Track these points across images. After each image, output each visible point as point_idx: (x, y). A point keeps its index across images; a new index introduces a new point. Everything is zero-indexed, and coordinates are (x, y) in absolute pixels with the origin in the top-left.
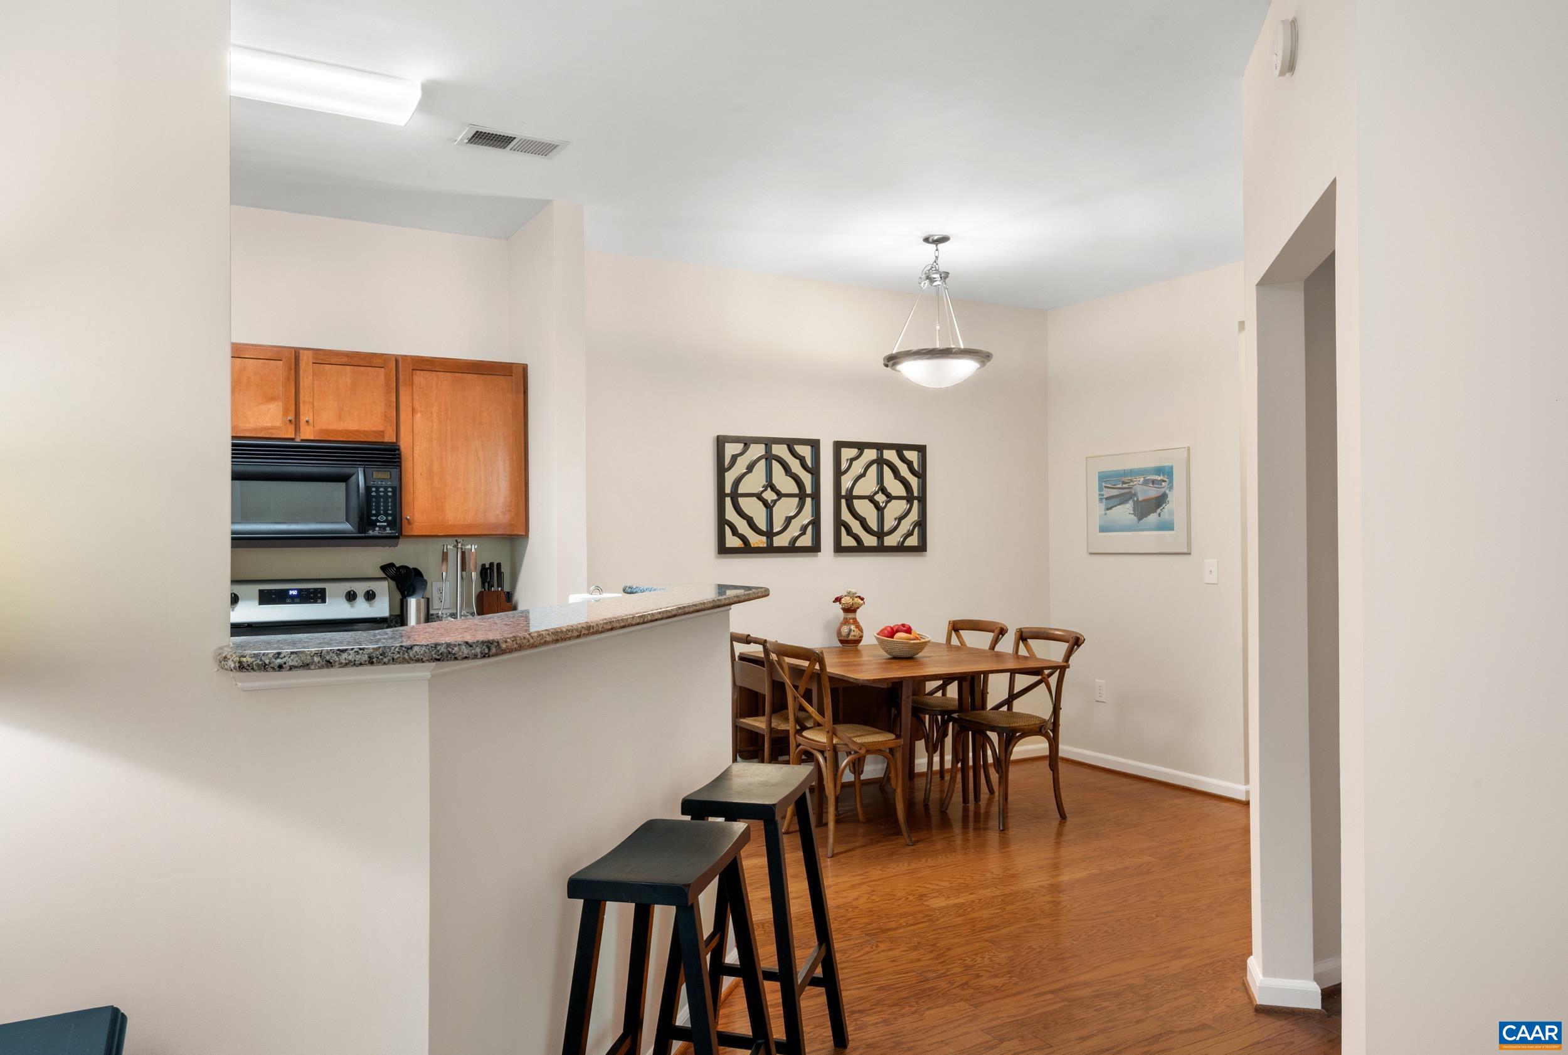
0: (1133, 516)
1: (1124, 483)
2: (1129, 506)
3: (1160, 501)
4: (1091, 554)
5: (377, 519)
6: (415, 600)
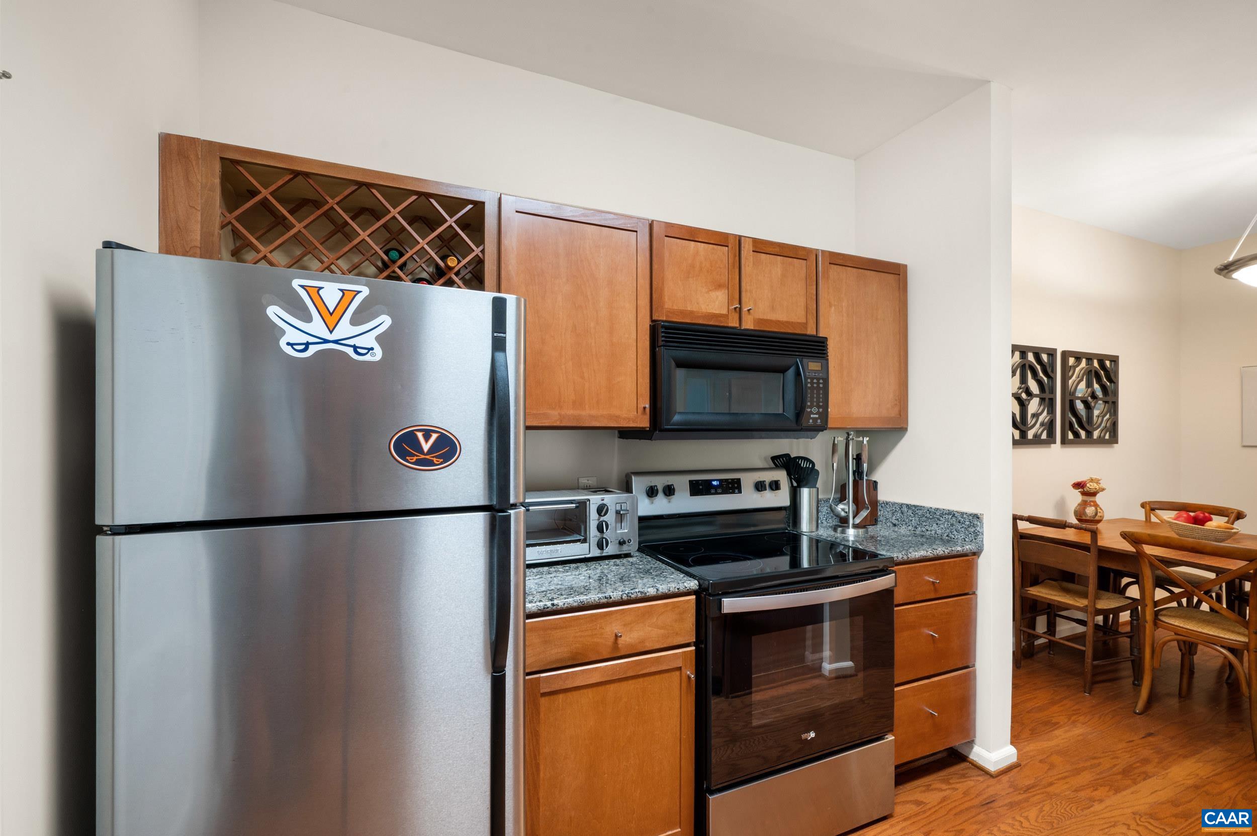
4: (1244, 446)
5: (811, 411)
6: (808, 489)
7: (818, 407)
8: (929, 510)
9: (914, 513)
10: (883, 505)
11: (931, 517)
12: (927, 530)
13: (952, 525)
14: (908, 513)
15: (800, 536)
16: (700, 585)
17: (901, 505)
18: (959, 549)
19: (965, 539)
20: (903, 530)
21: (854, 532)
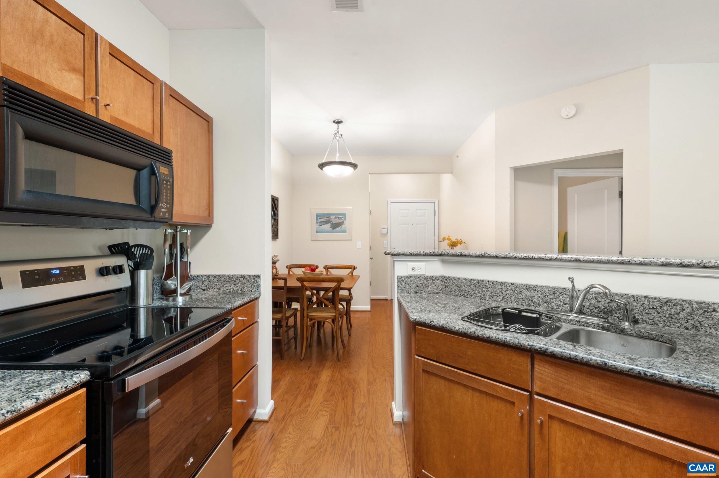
0: (331, 228)
1: (327, 217)
2: (329, 225)
3: (341, 224)
4: (312, 240)
5: (162, 206)
6: (145, 271)
7: (167, 203)
8: (229, 277)
9: (218, 280)
10: (195, 278)
11: (230, 281)
12: (228, 289)
13: (244, 283)
14: (214, 281)
15: (138, 308)
16: (92, 375)
17: (209, 276)
18: (253, 296)
19: (251, 291)
20: (211, 292)
21: (183, 298)
